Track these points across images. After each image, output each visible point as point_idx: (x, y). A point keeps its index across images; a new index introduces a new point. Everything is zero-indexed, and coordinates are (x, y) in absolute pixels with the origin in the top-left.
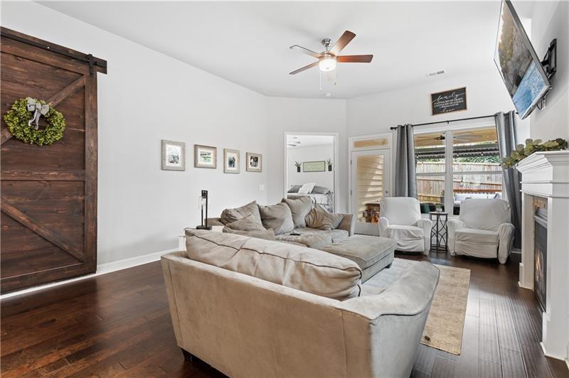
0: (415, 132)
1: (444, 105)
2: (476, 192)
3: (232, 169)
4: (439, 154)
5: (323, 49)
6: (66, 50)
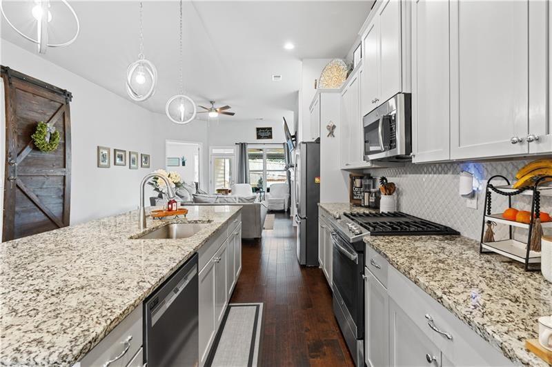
0: (248, 147)
1: (263, 135)
2: (276, 181)
3: (134, 166)
4: (260, 157)
6: (52, 86)
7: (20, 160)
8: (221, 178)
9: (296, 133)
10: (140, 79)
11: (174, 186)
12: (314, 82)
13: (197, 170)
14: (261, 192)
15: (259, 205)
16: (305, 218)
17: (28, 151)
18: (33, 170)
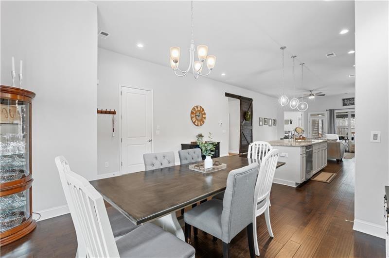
0: (336, 111)
1: (348, 103)
5: (310, 93)
7: (243, 124)
14: (346, 140)
17: (244, 120)
18: (245, 127)
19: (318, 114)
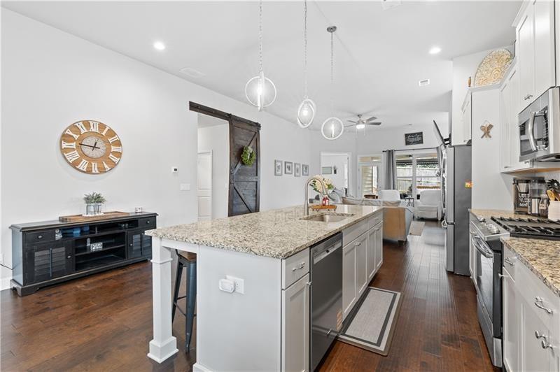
0: (396, 154)
1: (412, 140)
3: (298, 174)
4: (409, 163)
5: (358, 119)
6: (250, 121)
7: (236, 171)
8: (368, 184)
9: (450, 136)
10: (305, 113)
11: (327, 187)
12: (468, 79)
13: (346, 177)
14: (409, 199)
15: (404, 209)
16: (452, 224)
17: (239, 165)
18: (242, 177)
19: (372, 158)
